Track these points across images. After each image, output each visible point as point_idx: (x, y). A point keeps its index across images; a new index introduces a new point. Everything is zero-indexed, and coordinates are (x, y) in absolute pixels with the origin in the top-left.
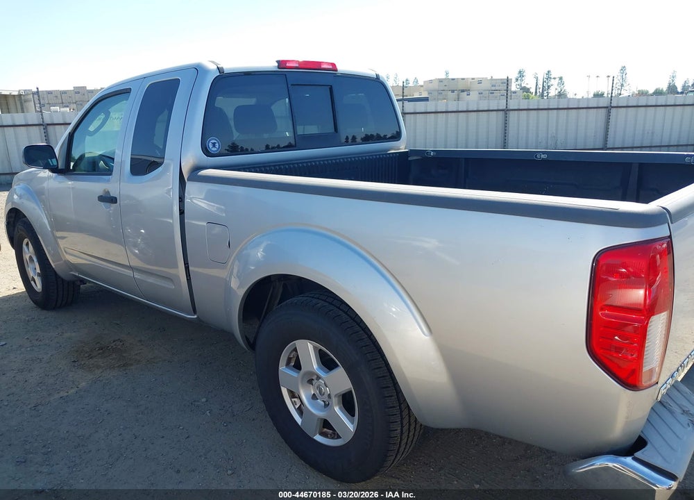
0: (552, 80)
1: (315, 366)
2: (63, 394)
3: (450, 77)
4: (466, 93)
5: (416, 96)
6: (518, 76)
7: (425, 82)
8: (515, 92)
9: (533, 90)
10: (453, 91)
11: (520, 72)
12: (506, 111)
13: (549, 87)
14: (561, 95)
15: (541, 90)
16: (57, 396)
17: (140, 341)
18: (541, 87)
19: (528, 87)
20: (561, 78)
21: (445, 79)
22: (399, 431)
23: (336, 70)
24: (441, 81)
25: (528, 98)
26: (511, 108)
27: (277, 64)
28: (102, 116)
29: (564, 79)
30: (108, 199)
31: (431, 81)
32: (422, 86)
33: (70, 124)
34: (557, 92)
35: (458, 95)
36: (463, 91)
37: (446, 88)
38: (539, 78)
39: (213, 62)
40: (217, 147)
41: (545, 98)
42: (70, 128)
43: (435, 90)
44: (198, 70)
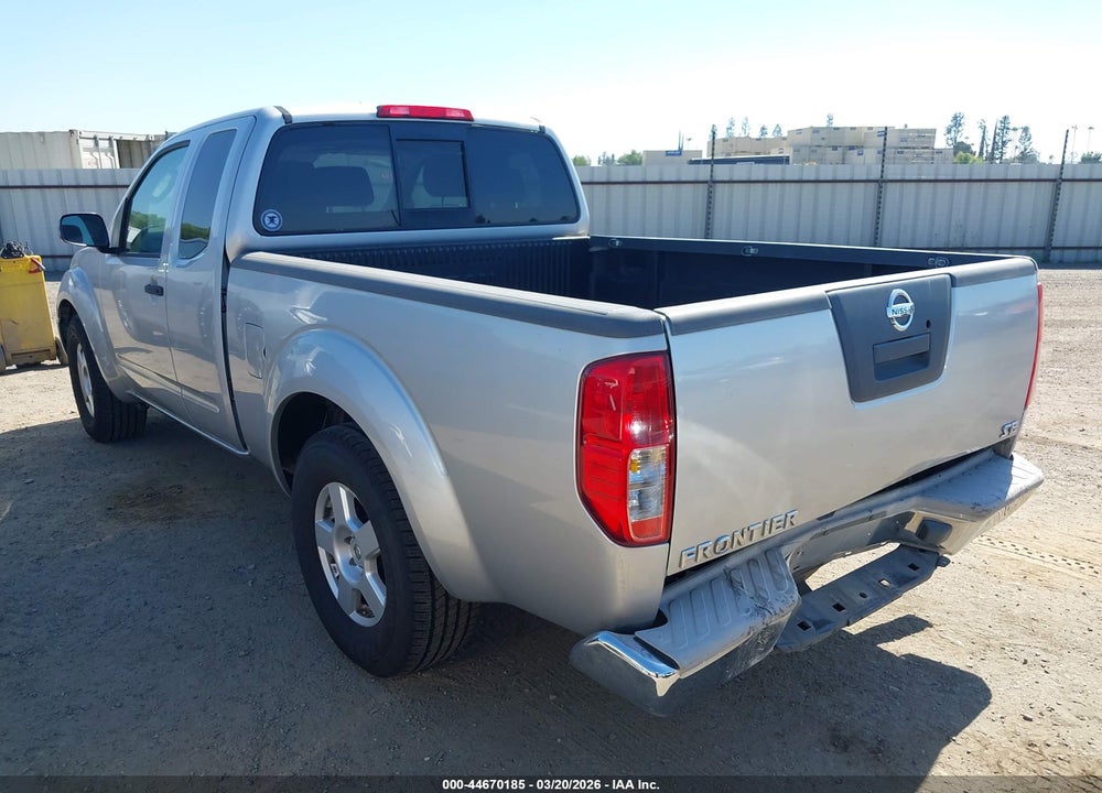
0: (1011, 132)
1: (347, 516)
2: (79, 547)
3: (834, 126)
4: (856, 151)
5: (774, 153)
6: (952, 124)
7: (789, 132)
8: (940, 152)
9: (976, 149)
10: (835, 148)
11: (955, 118)
12: (881, 182)
13: (1004, 143)
14: (1026, 157)
15: (990, 149)
16: (70, 549)
17: (205, 489)
18: (990, 143)
19: (968, 142)
20: (1026, 130)
21: (827, 128)
22: (429, 605)
23: (472, 120)
24: (816, 130)
25: (966, 161)
26: (890, 178)
27: (376, 111)
28: (168, 177)
29: (1031, 131)
30: (155, 290)
31: (799, 131)
32: (784, 139)
33: (127, 186)
34: (1018, 153)
35: (844, 154)
36: (852, 148)
37: (823, 143)
38: (987, 129)
39: (279, 108)
40: (277, 222)
41: (998, 161)
42: (127, 192)
43: (806, 146)
44: (258, 118)
